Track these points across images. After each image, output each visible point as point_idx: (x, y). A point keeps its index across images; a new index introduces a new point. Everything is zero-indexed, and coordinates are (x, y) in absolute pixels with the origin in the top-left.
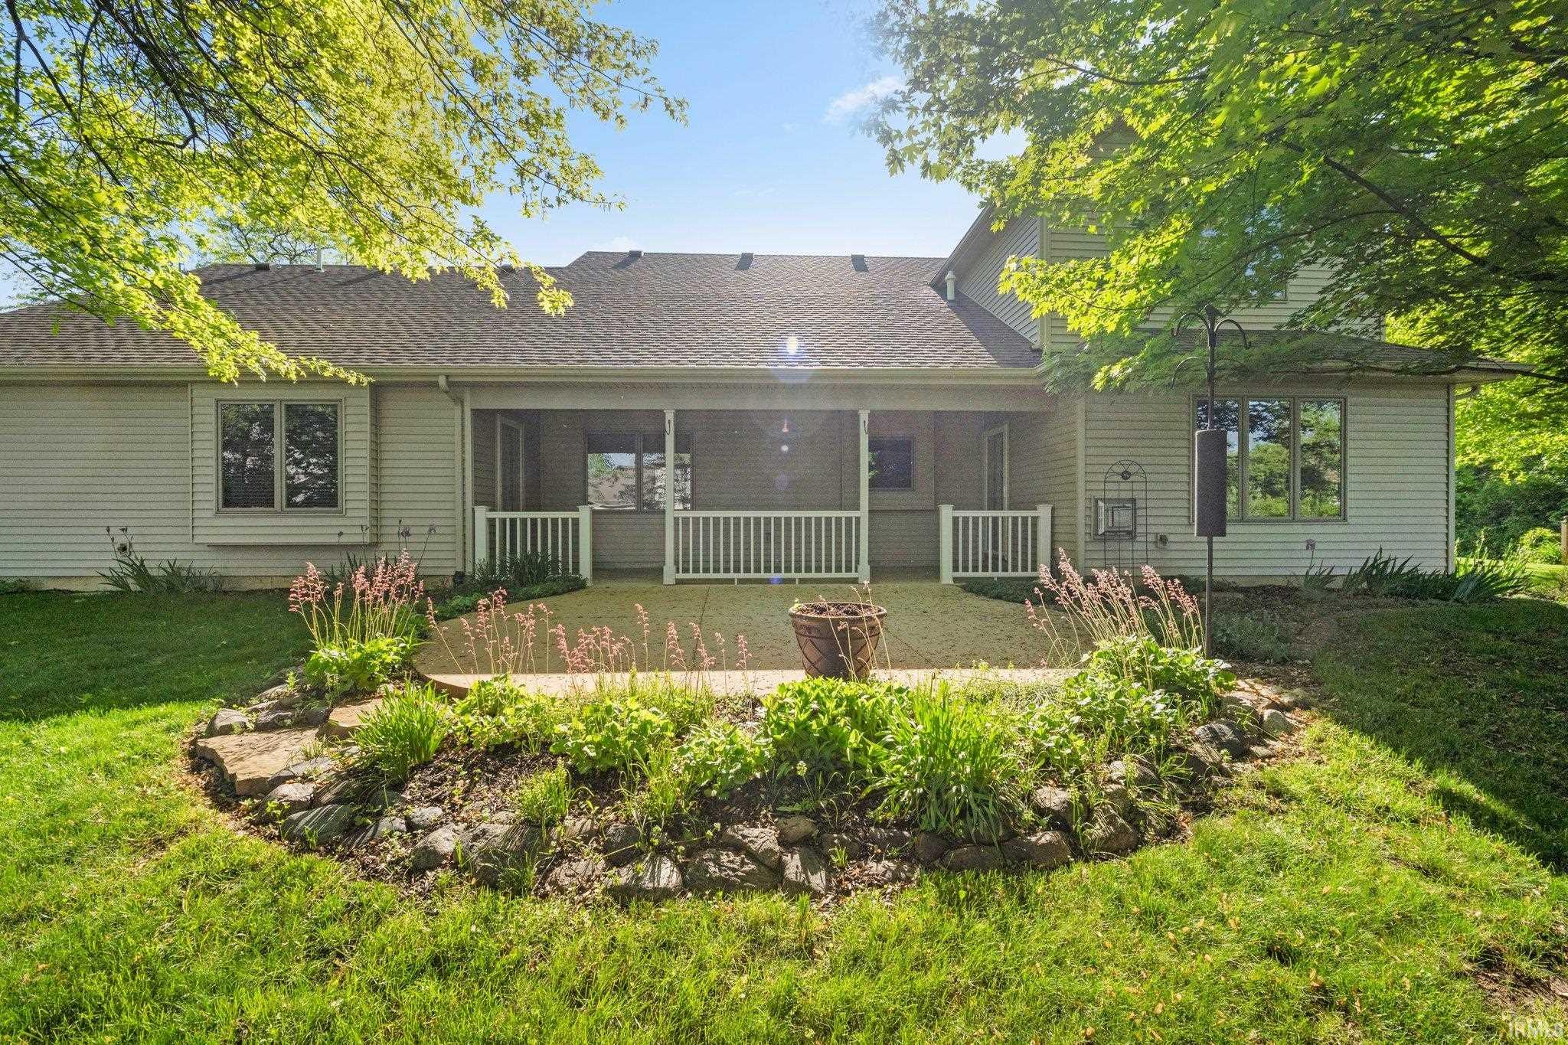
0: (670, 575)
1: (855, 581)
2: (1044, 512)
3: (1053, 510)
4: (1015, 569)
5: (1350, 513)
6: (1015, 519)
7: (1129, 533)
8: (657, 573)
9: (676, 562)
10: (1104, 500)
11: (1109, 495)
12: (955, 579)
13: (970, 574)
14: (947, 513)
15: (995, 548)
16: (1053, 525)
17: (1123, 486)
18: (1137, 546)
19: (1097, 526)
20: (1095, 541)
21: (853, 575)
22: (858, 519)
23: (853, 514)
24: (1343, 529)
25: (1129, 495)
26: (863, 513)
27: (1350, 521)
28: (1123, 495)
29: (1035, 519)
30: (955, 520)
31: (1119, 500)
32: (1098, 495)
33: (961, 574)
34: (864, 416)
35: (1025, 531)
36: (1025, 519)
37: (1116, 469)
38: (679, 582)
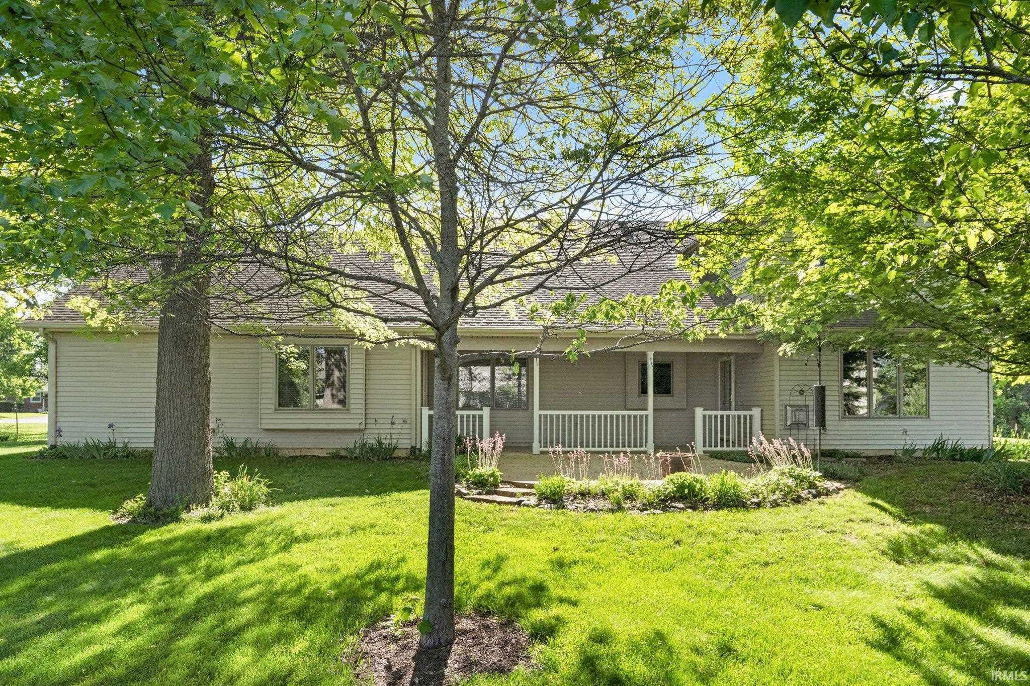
0: (536, 448)
1: (645, 452)
2: (756, 412)
3: (762, 411)
4: (739, 446)
5: (931, 413)
6: (739, 417)
7: (805, 425)
8: (529, 448)
9: (540, 442)
10: (790, 406)
11: (792, 403)
12: (705, 452)
13: (713, 449)
14: (699, 412)
15: (728, 434)
16: (762, 420)
17: (801, 398)
18: (809, 432)
19: (786, 421)
20: (786, 429)
21: (644, 449)
22: (647, 416)
23: (643, 413)
24: (928, 423)
25: (804, 403)
26: (650, 412)
27: (931, 417)
28: (800, 403)
29: (751, 417)
30: (704, 416)
31: (798, 406)
32: (788, 403)
33: (707, 449)
34: (650, 355)
35: (745, 423)
36: (745, 416)
37: (796, 388)
38: (542, 453)
